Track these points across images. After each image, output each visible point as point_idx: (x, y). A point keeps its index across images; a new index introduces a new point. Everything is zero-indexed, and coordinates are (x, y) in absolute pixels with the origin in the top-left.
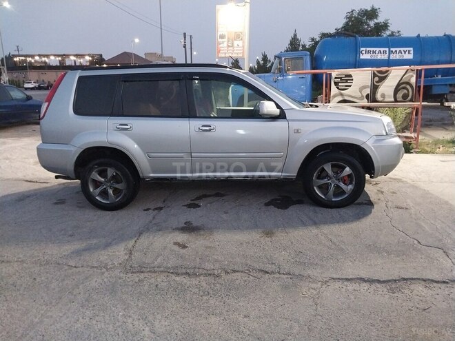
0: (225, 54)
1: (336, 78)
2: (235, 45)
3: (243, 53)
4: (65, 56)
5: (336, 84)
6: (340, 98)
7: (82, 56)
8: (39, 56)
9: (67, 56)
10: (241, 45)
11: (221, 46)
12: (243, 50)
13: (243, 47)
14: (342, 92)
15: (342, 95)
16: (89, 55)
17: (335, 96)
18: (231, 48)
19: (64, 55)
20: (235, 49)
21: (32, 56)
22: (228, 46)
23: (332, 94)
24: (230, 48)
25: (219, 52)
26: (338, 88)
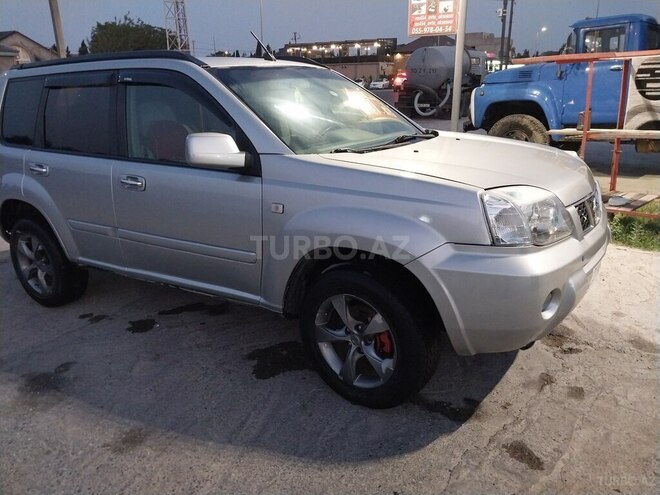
0: (423, 27)
1: (641, 71)
2: (441, 10)
3: (454, 24)
4: (347, 44)
5: (640, 84)
6: (646, 118)
7: (371, 42)
8: (318, 44)
9: (352, 43)
10: (451, 10)
11: (416, 13)
12: (454, 19)
13: (455, 12)
14: (653, 102)
15: (650, 109)
16: (377, 41)
17: (635, 112)
18: (433, 17)
19: (346, 42)
20: (440, 17)
21: (309, 46)
22: (429, 13)
23: (629, 107)
24: (430, 17)
25: (412, 26)
26: (643, 94)
